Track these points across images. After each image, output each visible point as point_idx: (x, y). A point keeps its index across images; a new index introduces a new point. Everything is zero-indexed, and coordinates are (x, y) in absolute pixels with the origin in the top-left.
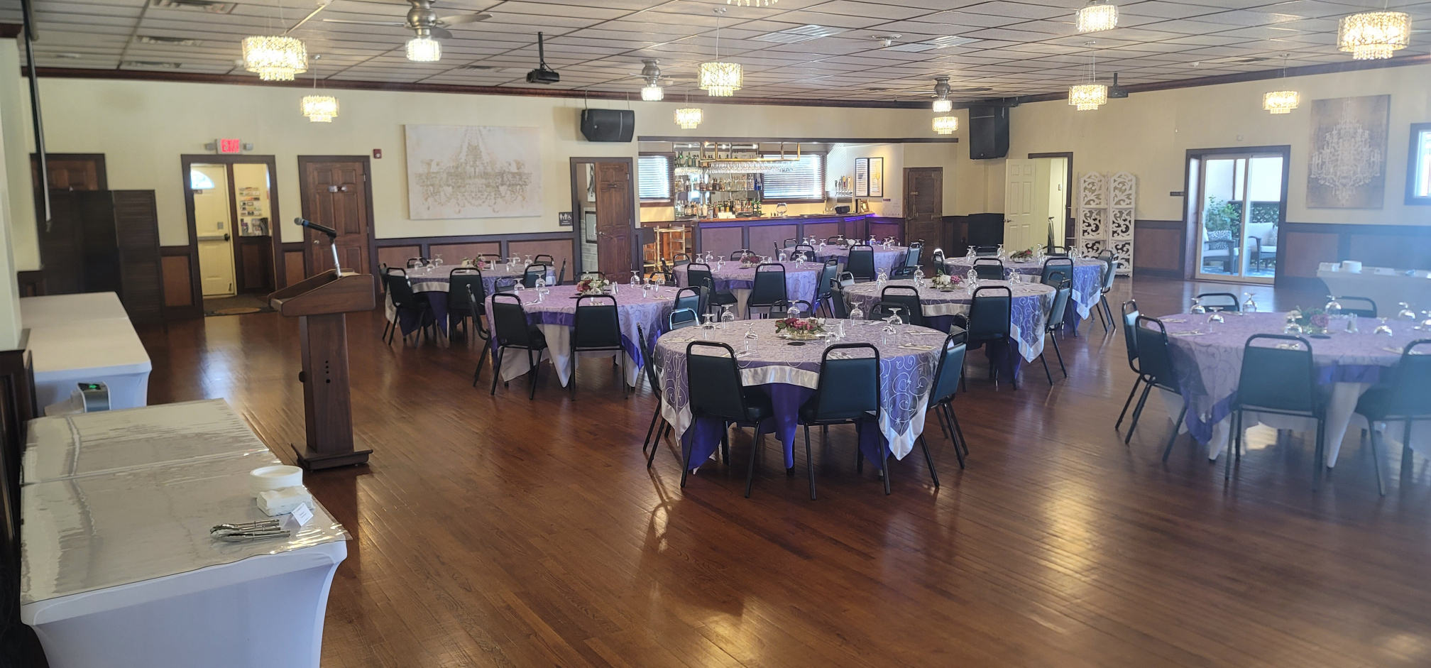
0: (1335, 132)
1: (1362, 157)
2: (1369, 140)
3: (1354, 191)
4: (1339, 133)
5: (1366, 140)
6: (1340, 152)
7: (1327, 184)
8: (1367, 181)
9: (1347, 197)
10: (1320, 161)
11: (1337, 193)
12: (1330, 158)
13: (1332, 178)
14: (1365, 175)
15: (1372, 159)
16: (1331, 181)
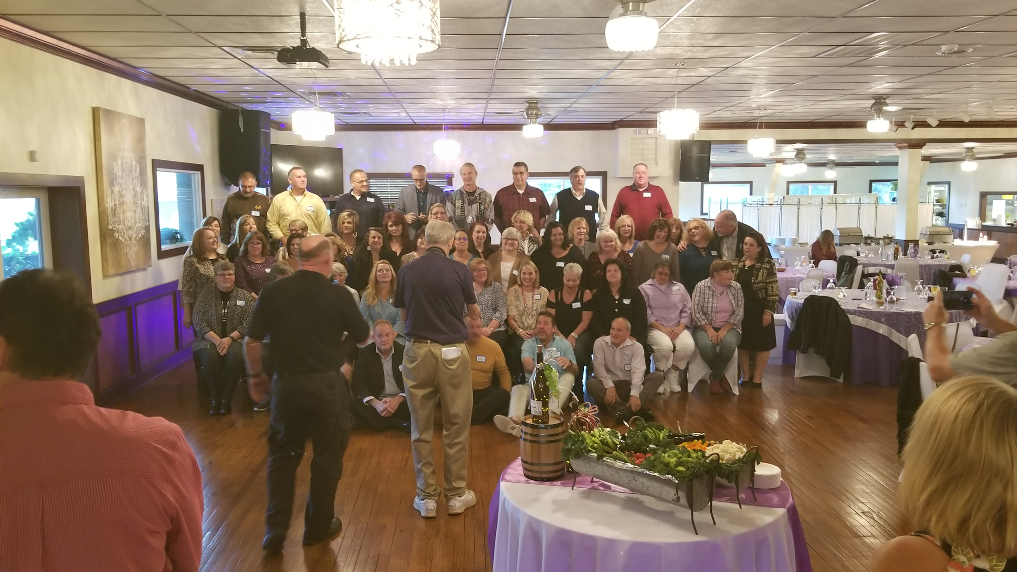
0: (119, 162)
1: (138, 200)
2: (139, 177)
3: (137, 247)
4: (122, 164)
5: (138, 176)
6: (124, 191)
7: (120, 238)
8: (143, 234)
9: (133, 256)
10: (113, 205)
11: (127, 251)
12: (119, 201)
13: (123, 229)
14: (141, 225)
15: (143, 203)
16: (122, 234)
